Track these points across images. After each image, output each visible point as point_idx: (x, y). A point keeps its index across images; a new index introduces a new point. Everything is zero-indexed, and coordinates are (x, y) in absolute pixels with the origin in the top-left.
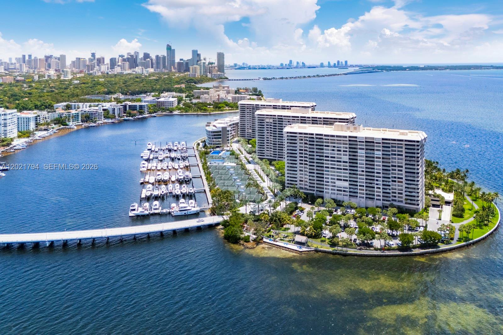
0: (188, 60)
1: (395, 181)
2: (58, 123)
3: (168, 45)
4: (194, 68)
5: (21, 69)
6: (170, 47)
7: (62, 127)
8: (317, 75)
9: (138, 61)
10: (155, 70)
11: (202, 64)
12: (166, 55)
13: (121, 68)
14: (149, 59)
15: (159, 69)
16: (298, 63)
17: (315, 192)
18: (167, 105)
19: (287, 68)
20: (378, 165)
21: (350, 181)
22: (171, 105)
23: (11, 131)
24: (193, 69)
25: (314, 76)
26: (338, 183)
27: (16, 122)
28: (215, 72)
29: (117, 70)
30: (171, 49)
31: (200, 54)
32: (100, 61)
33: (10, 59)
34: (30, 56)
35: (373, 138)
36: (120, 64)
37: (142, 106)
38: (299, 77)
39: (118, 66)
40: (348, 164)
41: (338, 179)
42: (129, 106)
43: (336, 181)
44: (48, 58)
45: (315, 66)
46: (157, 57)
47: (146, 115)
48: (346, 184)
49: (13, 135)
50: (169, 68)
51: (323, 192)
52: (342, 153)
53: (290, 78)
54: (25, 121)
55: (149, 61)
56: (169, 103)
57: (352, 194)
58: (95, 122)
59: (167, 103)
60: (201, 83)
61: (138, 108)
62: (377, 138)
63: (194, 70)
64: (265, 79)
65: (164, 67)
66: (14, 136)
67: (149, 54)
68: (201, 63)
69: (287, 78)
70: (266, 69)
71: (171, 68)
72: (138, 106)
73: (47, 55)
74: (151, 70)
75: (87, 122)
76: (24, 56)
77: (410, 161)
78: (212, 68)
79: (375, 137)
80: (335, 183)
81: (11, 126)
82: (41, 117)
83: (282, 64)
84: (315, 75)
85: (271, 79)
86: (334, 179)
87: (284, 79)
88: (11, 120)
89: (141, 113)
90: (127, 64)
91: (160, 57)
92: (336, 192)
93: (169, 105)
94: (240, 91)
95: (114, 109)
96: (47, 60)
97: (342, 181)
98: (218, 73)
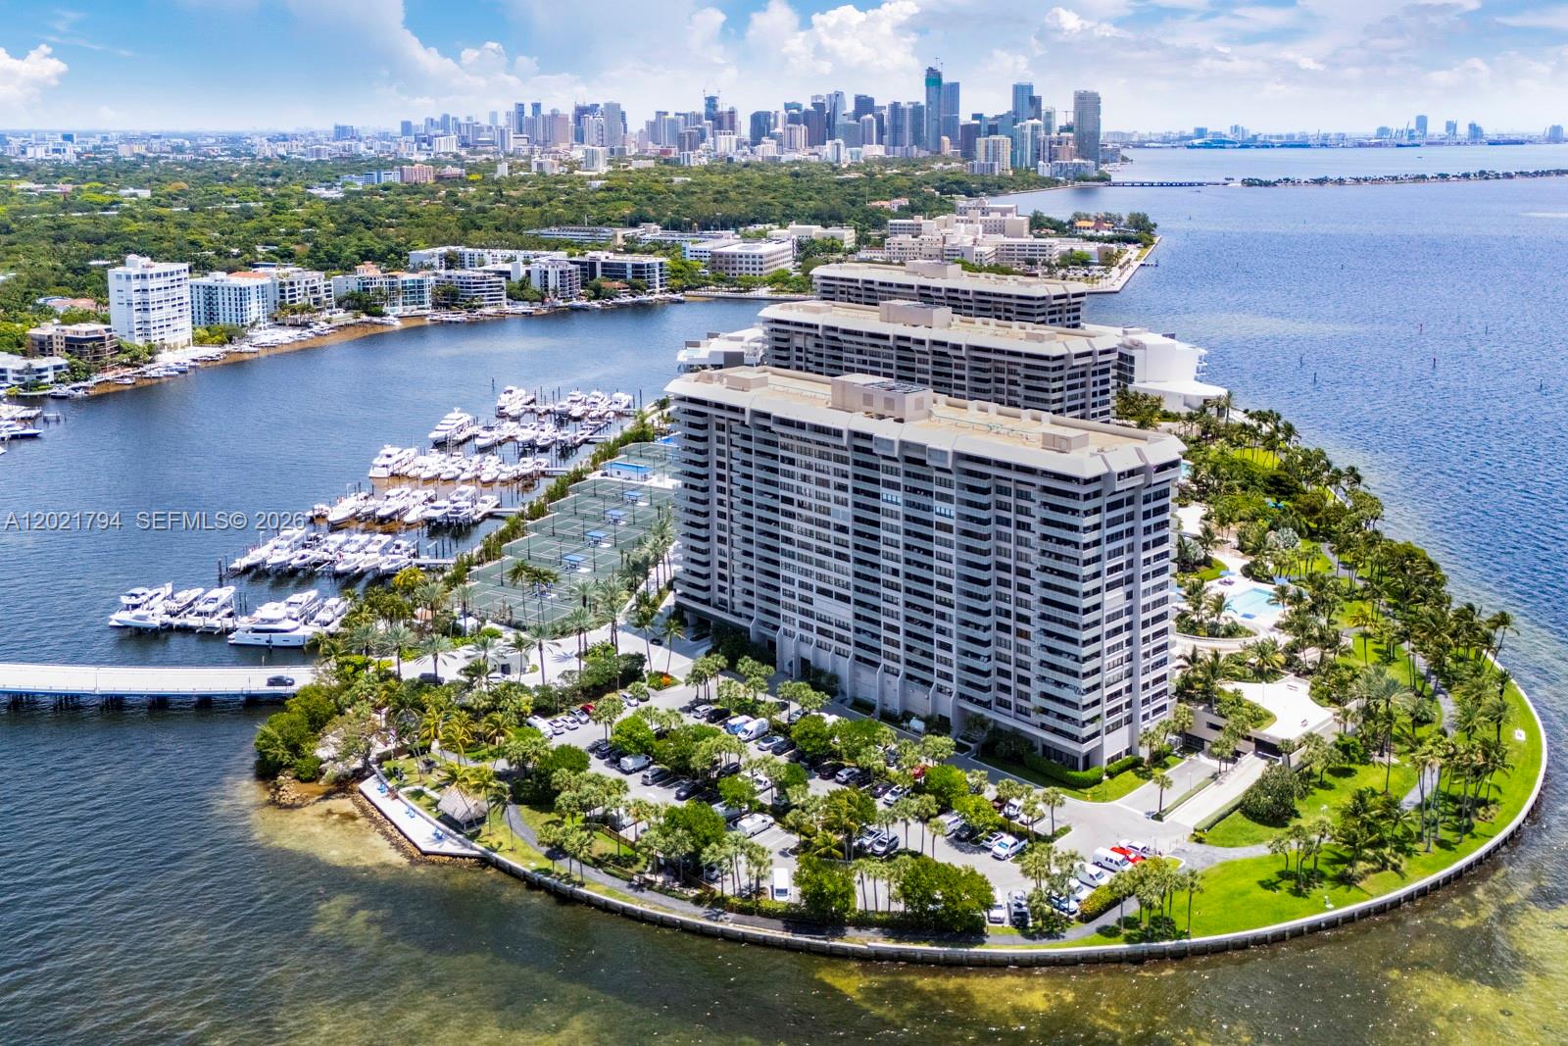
0: (996, 118)
1: (1006, 629)
2: (355, 308)
3: (931, 70)
4: (991, 145)
5: (503, 146)
6: (939, 75)
7: (364, 318)
8: (1482, 173)
9: (840, 120)
10: (887, 152)
11: (1028, 131)
12: (923, 102)
13: (780, 144)
14: (869, 116)
15: (898, 149)
16: (1451, 126)
17: (750, 625)
18: (744, 266)
19: (1399, 146)
20: (949, 559)
21: (858, 603)
22: (758, 266)
23: (165, 323)
24: (987, 147)
25: (1466, 176)
26: (823, 605)
27: (188, 299)
28: (1067, 156)
29: (768, 148)
30: (939, 81)
31: (1040, 98)
32: (722, 121)
33: (494, 115)
34: (537, 107)
35: (922, 448)
36: (779, 130)
37: (642, 266)
38: (1395, 178)
39: (772, 137)
40: (849, 538)
41: (822, 591)
42: (604, 265)
43: (813, 595)
44: (581, 112)
45: (1520, 138)
46: (895, 107)
47: (657, 295)
48: (845, 613)
49: (173, 335)
50: (931, 144)
51: (776, 628)
52: (832, 492)
53: (1358, 180)
54: (233, 297)
55: (871, 121)
56: (751, 260)
57: (863, 653)
58: (471, 308)
59: (744, 260)
60: (994, 195)
61: (629, 271)
62: (936, 450)
63: (990, 149)
64: (1249, 183)
65: (917, 140)
66: (178, 340)
67: (872, 100)
68: (1024, 127)
69: (1341, 181)
70: (1309, 146)
71: (938, 142)
72: (629, 266)
73: (581, 103)
74: (876, 151)
75: (447, 307)
76: (520, 107)
77: (1059, 557)
78: (1060, 143)
79: (930, 446)
80: (810, 601)
81: (164, 310)
82: (296, 287)
83: (1383, 131)
84: (1473, 170)
85: (1274, 184)
86: (809, 587)
87: (1328, 186)
88: (163, 292)
89: (635, 289)
90: (801, 131)
91: (903, 110)
92: (814, 636)
93: (751, 266)
94: (1079, 224)
95: (546, 272)
96: (578, 119)
97: (833, 601)
98: (1076, 161)
